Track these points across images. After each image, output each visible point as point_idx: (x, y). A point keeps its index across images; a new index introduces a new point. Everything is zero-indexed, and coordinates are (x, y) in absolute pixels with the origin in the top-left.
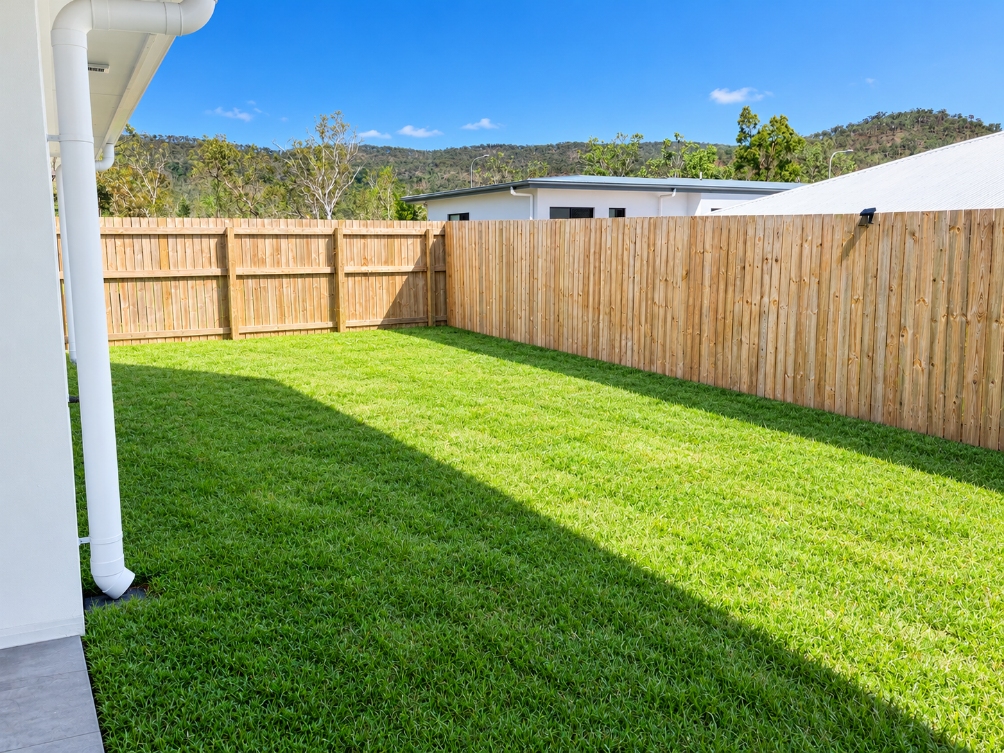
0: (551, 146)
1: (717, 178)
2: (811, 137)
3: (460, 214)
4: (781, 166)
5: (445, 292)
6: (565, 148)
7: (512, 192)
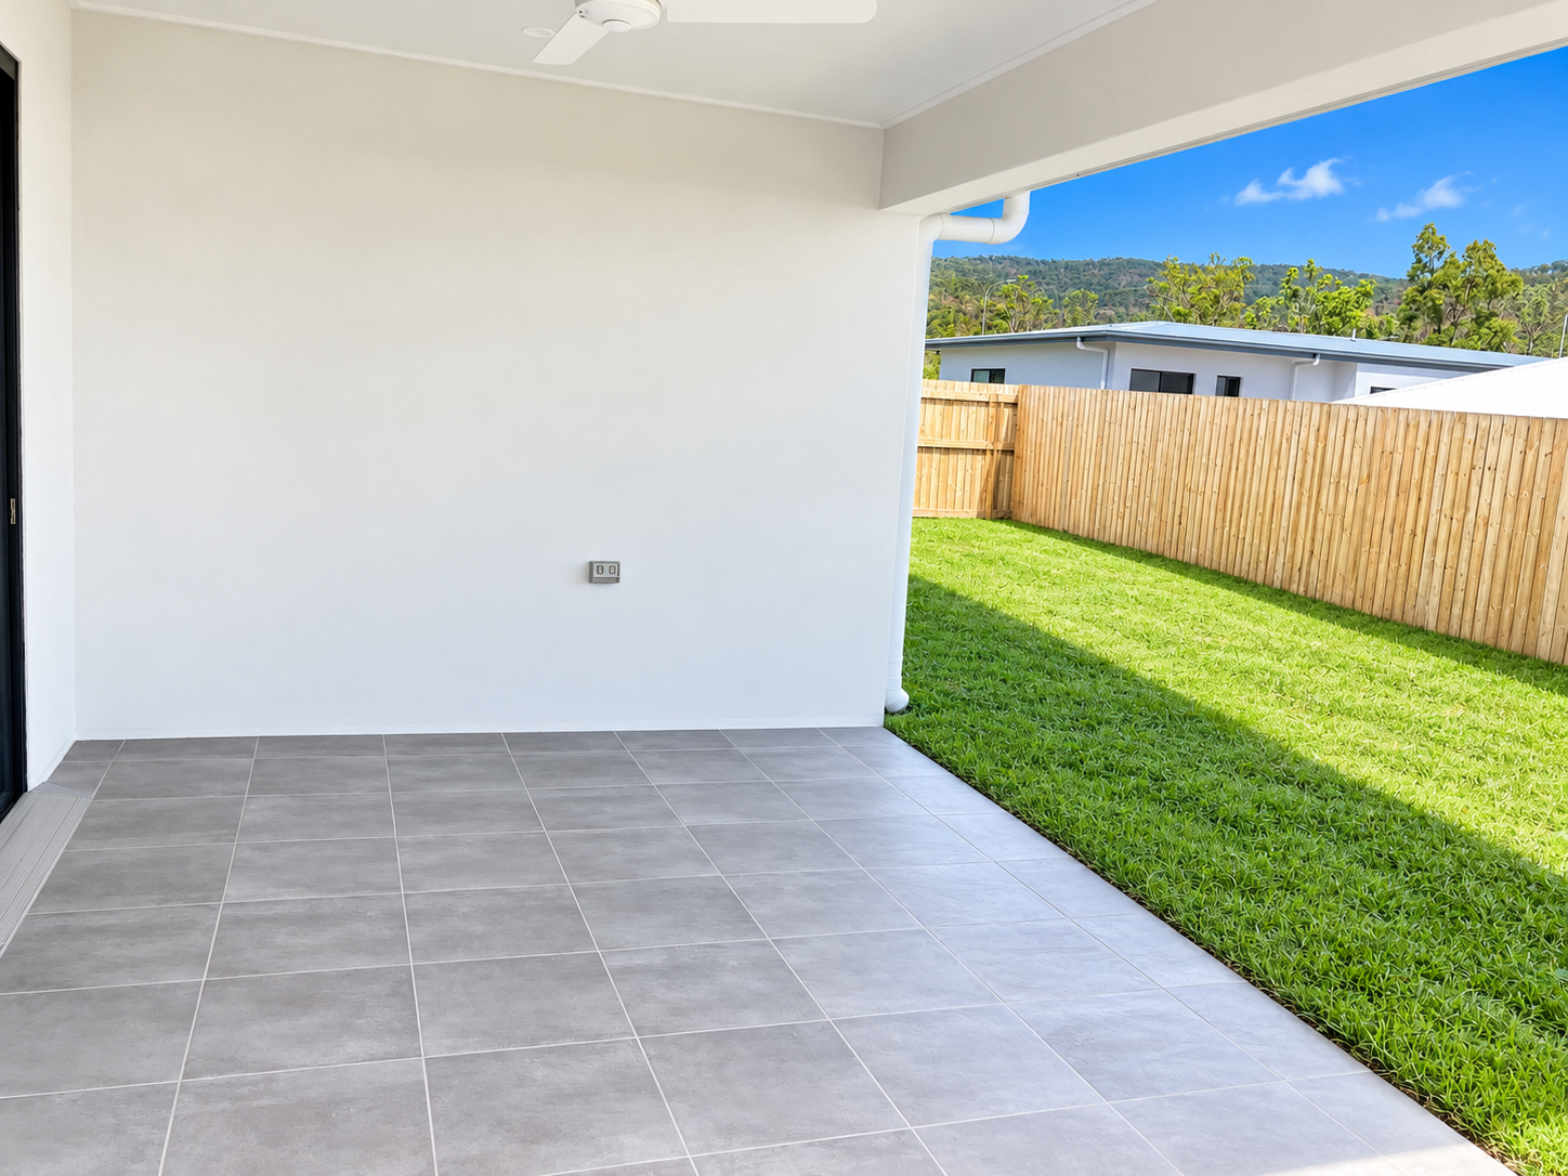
0: (1093, 264)
1: (1370, 335)
2: (1531, 271)
3: (990, 370)
4: (1480, 320)
5: (1011, 477)
6: (1112, 268)
7: (1079, 344)
